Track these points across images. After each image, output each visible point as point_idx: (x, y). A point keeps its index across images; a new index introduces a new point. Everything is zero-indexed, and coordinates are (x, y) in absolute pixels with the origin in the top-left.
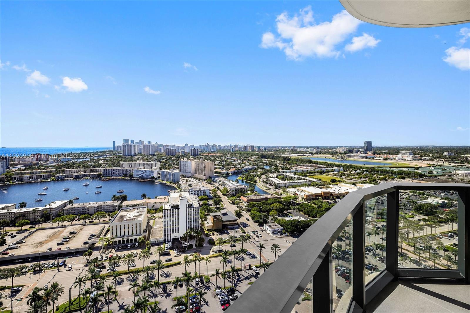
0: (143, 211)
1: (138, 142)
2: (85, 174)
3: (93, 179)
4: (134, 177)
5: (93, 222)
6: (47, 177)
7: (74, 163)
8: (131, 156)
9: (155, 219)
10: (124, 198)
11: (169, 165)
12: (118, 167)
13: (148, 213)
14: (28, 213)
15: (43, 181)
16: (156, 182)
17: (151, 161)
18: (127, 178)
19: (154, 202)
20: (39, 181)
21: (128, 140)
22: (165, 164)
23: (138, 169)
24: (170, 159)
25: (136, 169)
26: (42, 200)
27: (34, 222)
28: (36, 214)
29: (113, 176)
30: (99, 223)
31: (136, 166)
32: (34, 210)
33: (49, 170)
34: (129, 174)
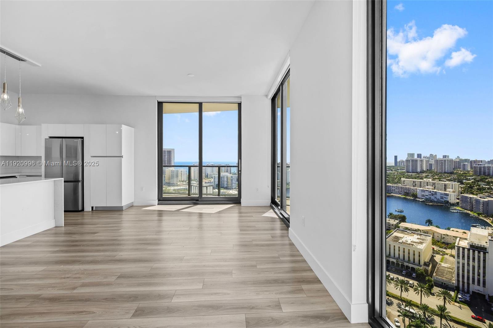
0: (425, 240)
1: (428, 156)
4: (418, 198)
8: (417, 173)
9: (445, 255)
10: (403, 219)
11: (478, 189)
12: (398, 184)
16: (452, 209)
17: (445, 181)
18: (408, 197)
19: (444, 234)
21: (414, 154)
22: (471, 187)
23: (424, 189)
24: (481, 180)
25: (422, 189)
29: (392, 193)
31: (422, 184)
34: (411, 194)
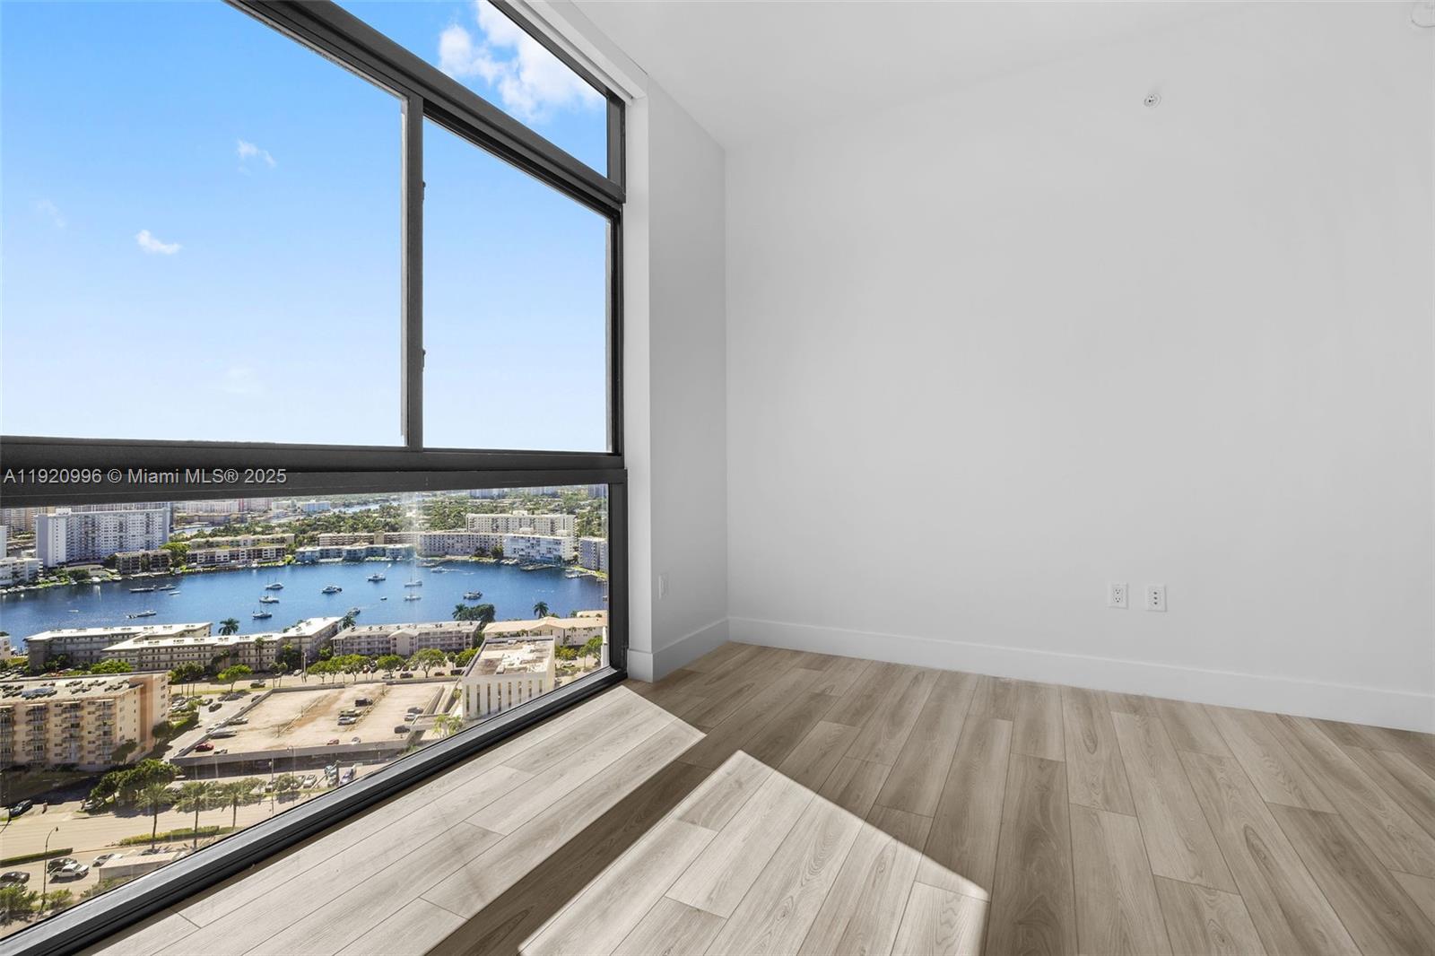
0: (544, 651)
2: (372, 548)
3: (394, 562)
4: (505, 558)
5: (411, 676)
6: (275, 554)
7: (339, 517)
8: (492, 498)
10: (488, 615)
12: (459, 530)
13: (556, 656)
14: (244, 648)
15: (266, 565)
16: (571, 573)
17: (548, 514)
18: (485, 560)
19: (569, 627)
20: (254, 565)
22: (589, 522)
23: (517, 535)
25: (511, 535)
26: (270, 616)
27: (262, 672)
28: (265, 651)
29: (447, 553)
30: (427, 680)
31: (510, 526)
32: (259, 640)
33: (279, 536)
34: (491, 550)
